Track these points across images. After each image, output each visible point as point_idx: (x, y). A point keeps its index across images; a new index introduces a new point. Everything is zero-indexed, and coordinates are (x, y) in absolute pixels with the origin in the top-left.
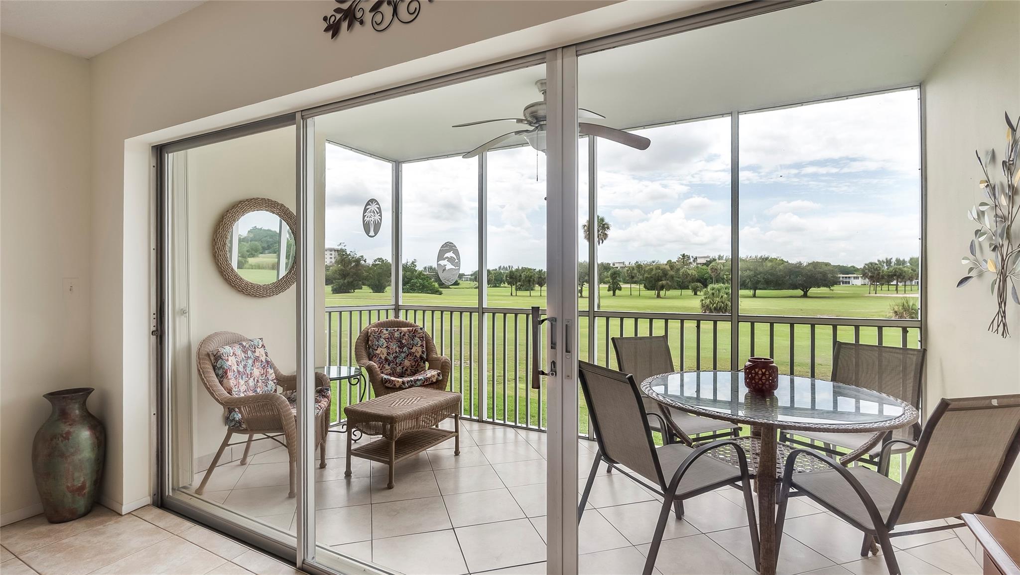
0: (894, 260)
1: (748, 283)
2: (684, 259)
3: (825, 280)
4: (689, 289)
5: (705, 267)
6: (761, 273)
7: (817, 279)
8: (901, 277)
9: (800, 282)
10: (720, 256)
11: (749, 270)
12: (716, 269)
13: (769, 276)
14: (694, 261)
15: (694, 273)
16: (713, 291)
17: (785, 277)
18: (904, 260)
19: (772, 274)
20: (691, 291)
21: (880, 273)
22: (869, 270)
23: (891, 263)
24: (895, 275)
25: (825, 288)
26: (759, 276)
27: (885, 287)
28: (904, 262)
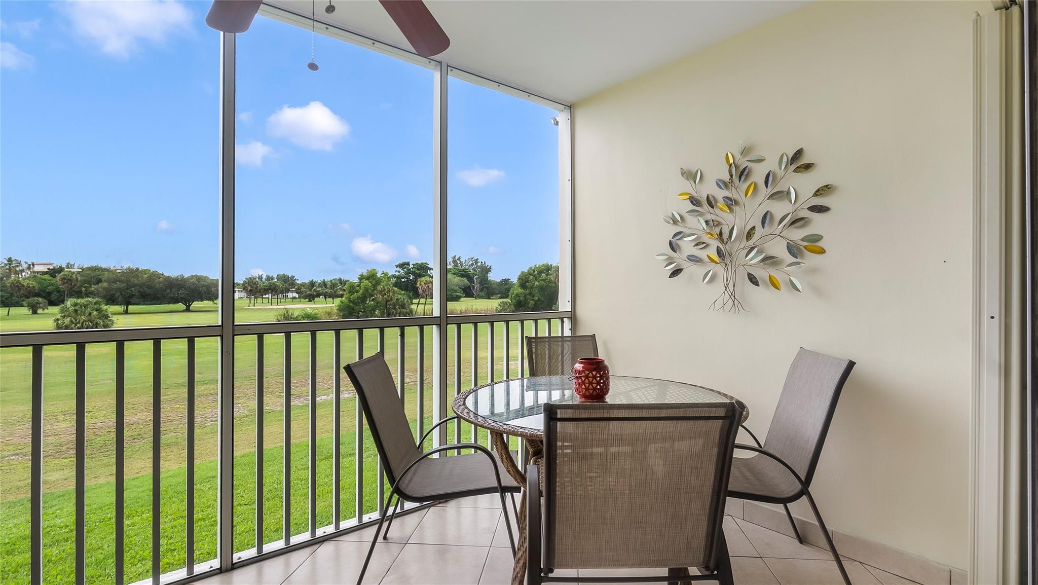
0: (264, 277)
1: (118, 297)
2: (10, 264)
3: (209, 294)
4: (23, 306)
5: (47, 277)
6: (135, 285)
7: (200, 292)
8: (275, 291)
9: (183, 296)
10: (68, 264)
11: (120, 281)
12: (70, 280)
13: (146, 289)
14: (29, 268)
15: (32, 283)
16: (77, 308)
17: (165, 290)
18: (272, 277)
19: (149, 287)
20: (26, 308)
21: (258, 287)
22: (249, 284)
23: (262, 278)
24: (270, 289)
25: (209, 302)
26: (133, 289)
27: (260, 300)
28: (272, 278)
